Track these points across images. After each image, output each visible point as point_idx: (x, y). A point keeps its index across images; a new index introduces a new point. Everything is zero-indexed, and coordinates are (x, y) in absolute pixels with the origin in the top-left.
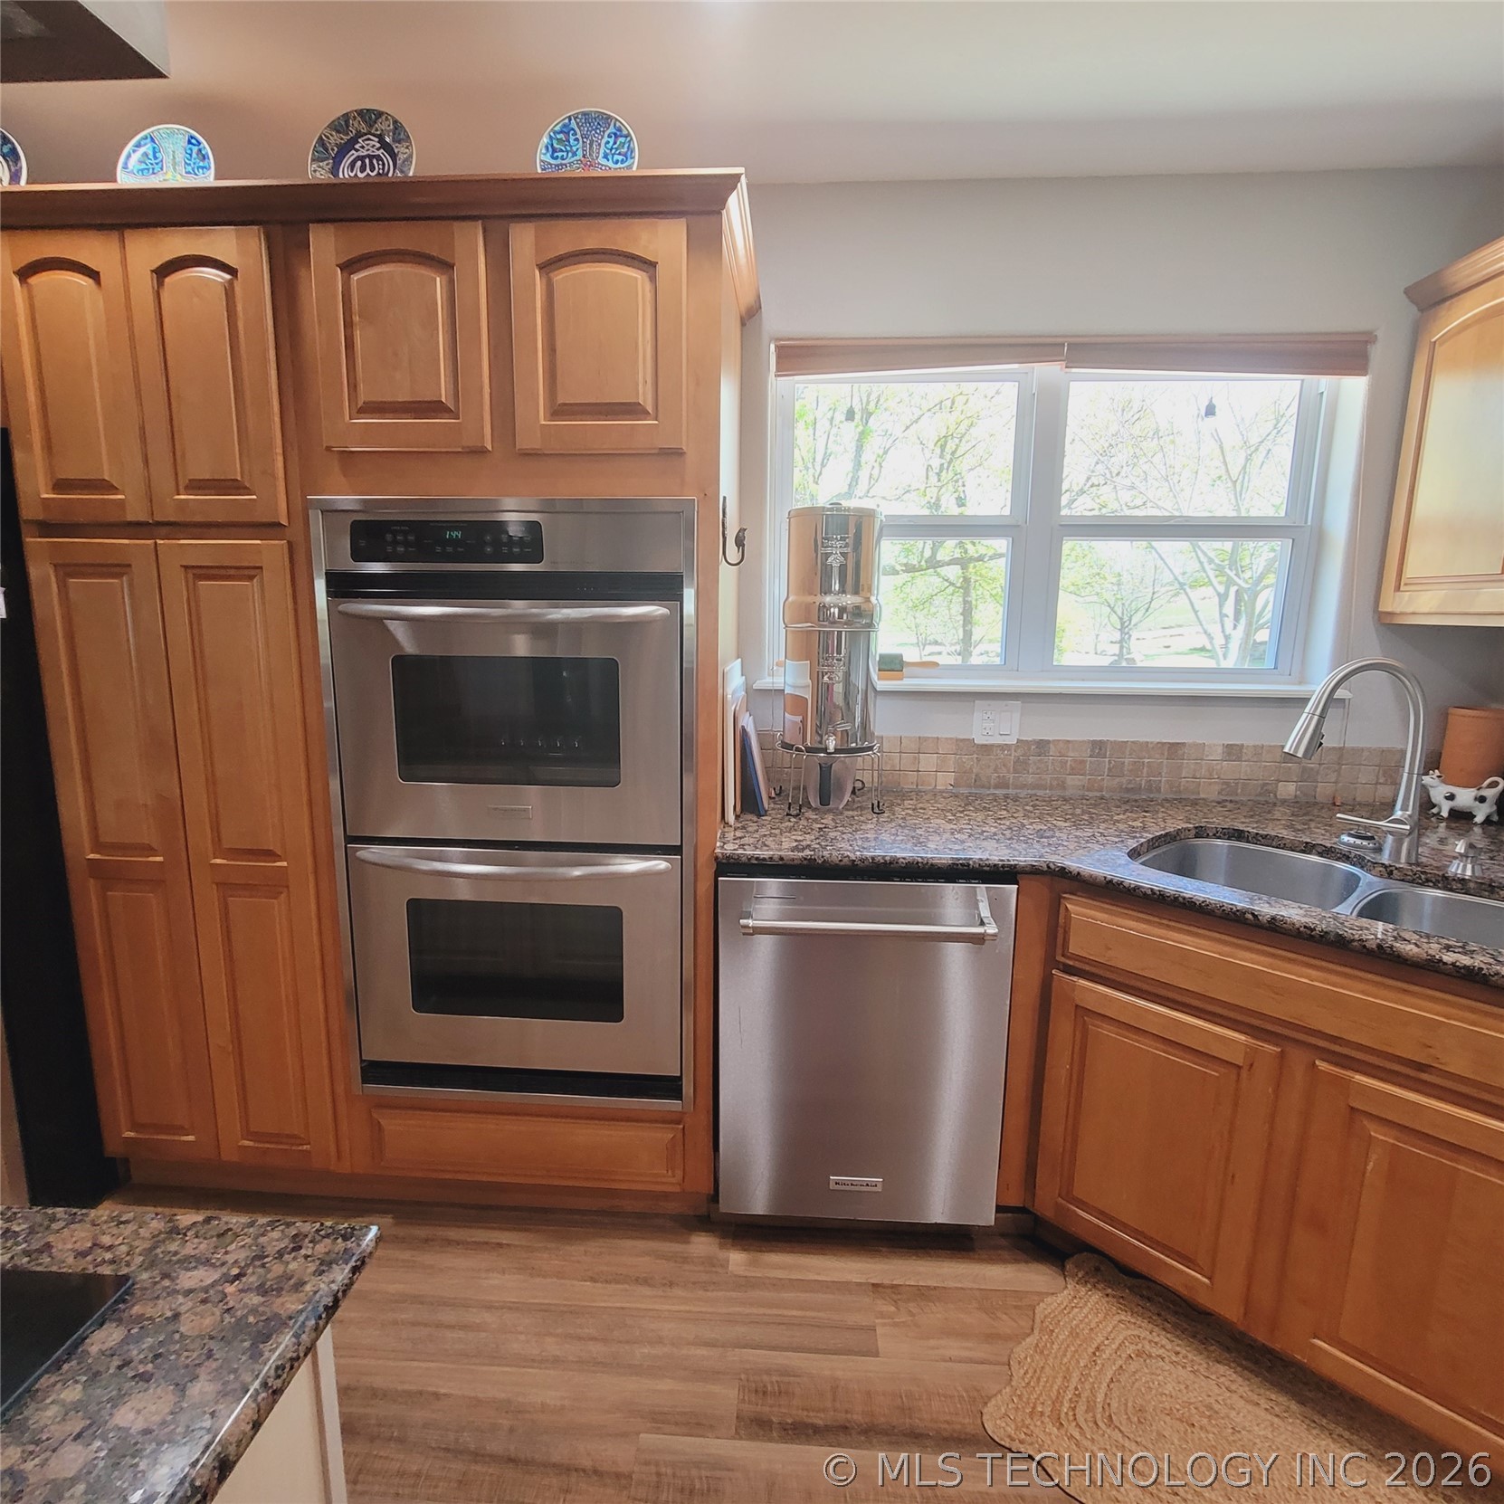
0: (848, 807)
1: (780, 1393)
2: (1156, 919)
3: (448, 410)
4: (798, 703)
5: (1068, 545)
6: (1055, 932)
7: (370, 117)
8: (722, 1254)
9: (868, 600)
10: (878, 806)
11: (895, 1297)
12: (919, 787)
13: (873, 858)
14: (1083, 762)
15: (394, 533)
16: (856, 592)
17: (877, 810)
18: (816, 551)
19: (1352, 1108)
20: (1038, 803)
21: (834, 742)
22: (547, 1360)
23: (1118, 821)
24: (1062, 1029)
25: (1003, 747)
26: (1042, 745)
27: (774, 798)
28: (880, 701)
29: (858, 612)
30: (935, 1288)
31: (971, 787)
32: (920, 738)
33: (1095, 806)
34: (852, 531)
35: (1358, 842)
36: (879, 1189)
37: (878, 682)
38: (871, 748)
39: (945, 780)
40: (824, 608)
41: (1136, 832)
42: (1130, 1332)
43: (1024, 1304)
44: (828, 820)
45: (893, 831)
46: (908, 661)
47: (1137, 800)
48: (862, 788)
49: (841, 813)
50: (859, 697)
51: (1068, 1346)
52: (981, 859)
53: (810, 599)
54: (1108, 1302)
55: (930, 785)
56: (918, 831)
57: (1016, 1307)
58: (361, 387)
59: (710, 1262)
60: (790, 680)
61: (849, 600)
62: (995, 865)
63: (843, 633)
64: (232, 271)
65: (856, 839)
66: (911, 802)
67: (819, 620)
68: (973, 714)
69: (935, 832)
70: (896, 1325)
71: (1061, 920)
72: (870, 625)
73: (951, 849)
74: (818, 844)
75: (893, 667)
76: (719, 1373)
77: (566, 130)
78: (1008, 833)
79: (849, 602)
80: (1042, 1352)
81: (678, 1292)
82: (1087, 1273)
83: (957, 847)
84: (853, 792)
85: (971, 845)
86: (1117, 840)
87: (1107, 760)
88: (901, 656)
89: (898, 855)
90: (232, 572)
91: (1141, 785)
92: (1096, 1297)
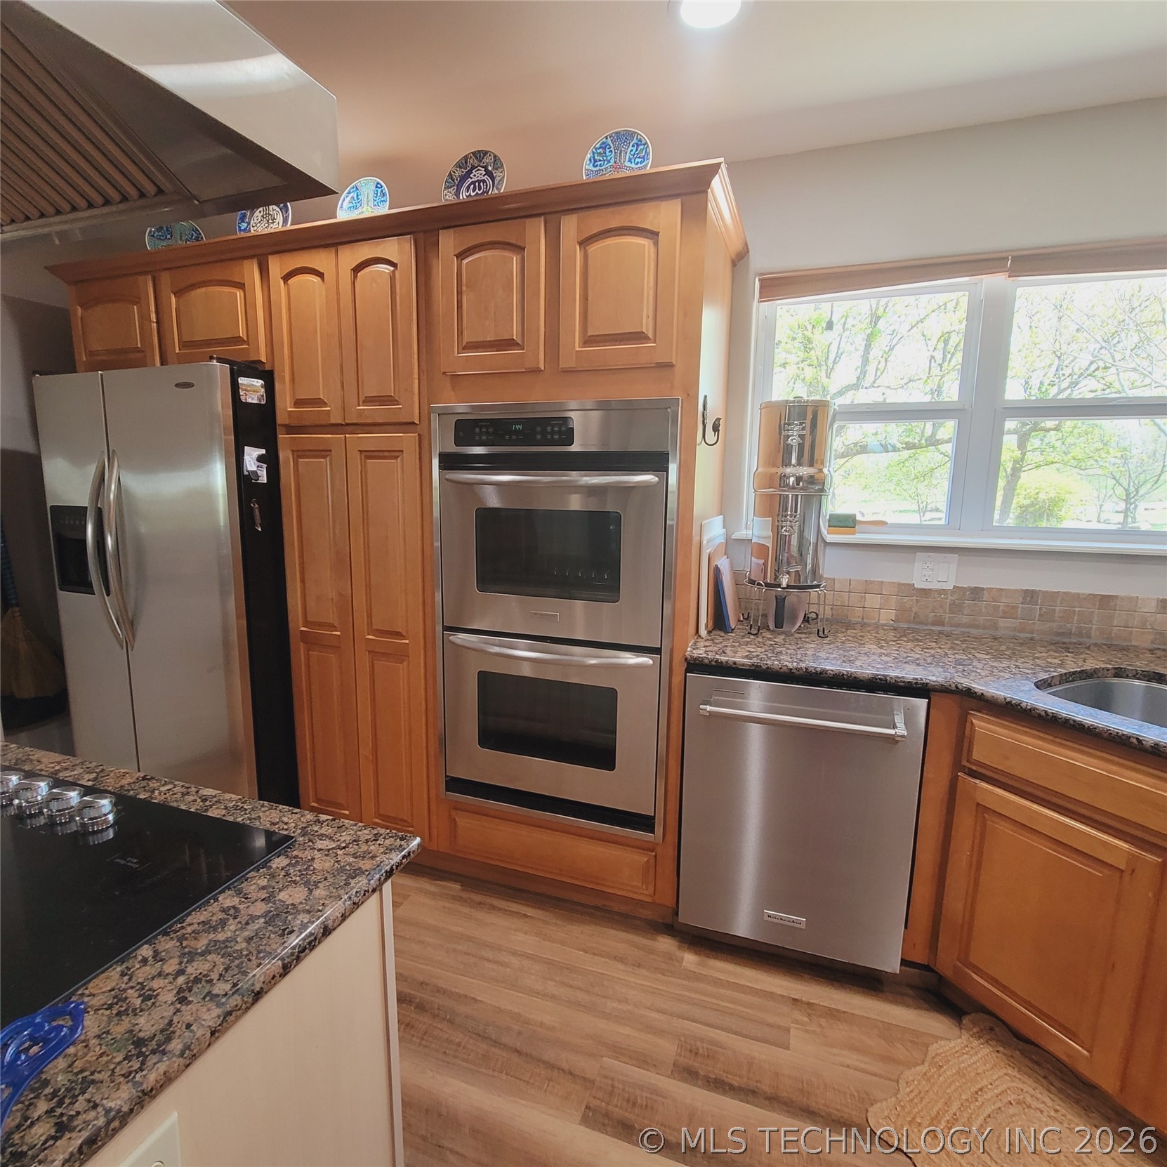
0: (799, 631)
1: (708, 1056)
2: (1050, 738)
3: (517, 344)
4: (761, 550)
5: (1008, 425)
6: (963, 741)
7: (480, 155)
8: (679, 953)
9: (821, 471)
10: (824, 632)
11: (809, 1011)
12: (865, 620)
13: (806, 669)
14: (1014, 608)
15: (481, 427)
16: (811, 464)
17: (822, 635)
18: (780, 433)
20: (968, 638)
21: (787, 580)
22: (548, 996)
23: (1038, 658)
24: (965, 822)
25: (940, 592)
26: (976, 592)
27: (742, 621)
28: (829, 550)
29: (812, 480)
30: (844, 1012)
31: (910, 623)
32: (866, 581)
33: (1021, 644)
34: (810, 416)
36: (803, 926)
37: (828, 536)
38: (818, 586)
39: (887, 616)
40: (784, 477)
41: (1051, 667)
42: (1014, 1084)
43: (920, 1042)
44: (780, 639)
45: (830, 651)
46: (860, 519)
47: (1063, 643)
48: (816, 619)
49: (792, 635)
50: (811, 548)
51: (953, 1081)
52: (897, 677)
53: (774, 470)
54: (997, 1057)
55: (875, 619)
56: (851, 653)
57: (911, 1042)
58: (465, 332)
59: (669, 957)
60: (756, 532)
61: (805, 471)
62: (909, 682)
63: (800, 496)
64: (394, 265)
65: (797, 654)
66: (854, 631)
67: (780, 486)
68: (914, 562)
69: (866, 654)
70: (807, 1031)
71: (967, 732)
72: (822, 490)
73: (874, 667)
74: (766, 655)
75: (847, 524)
76: (664, 1031)
77: (604, 146)
78: (929, 660)
79: (805, 473)
80: (929, 1080)
81: (643, 972)
82: (981, 1030)
83: (879, 666)
84: (806, 620)
85: (893, 665)
86: (1029, 672)
87: (1038, 607)
88: (855, 515)
89: (827, 668)
90: (386, 454)
91: (1071, 630)
92: (986, 1050)
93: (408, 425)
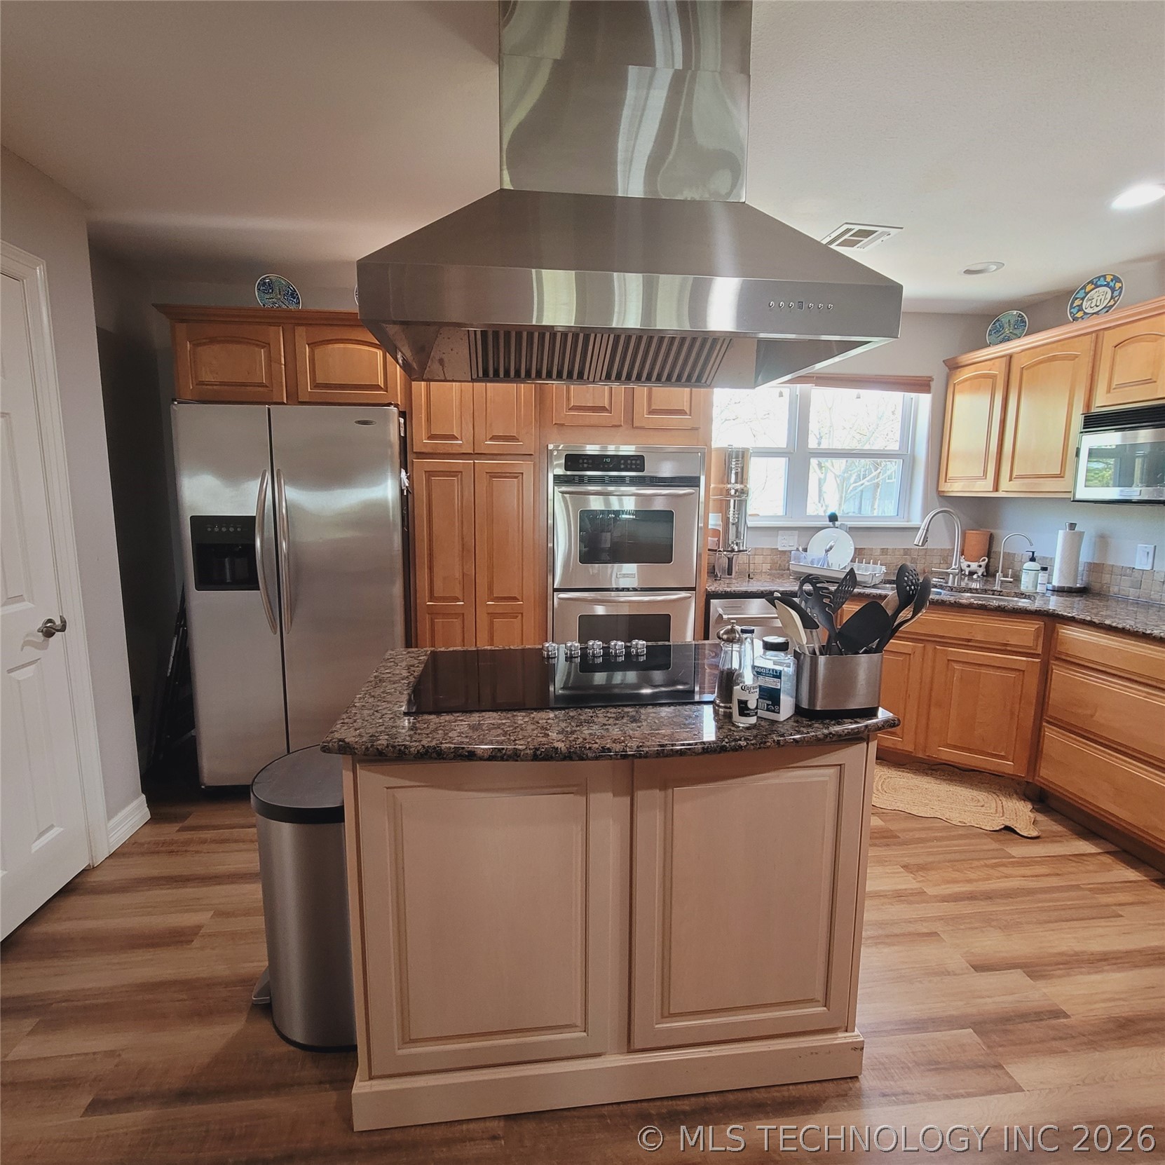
5: (812, 462)
9: (746, 486)
15: (583, 459)
16: (742, 483)
19: (948, 660)
21: (736, 547)
29: (742, 491)
31: (777, 570)
32: (759, 548)
34: (740, 456)
35: (939, 580)
38: (747, 551)
39: (766, 567)
40: (728, 490)
53: (722, 486)
58: (572, 402)
61: (739, 486)
63: (736, 501)
67: (726, 495)
68: (778, 537)
72: (747, 497)
90: (508, 475)
93: (526, 456)
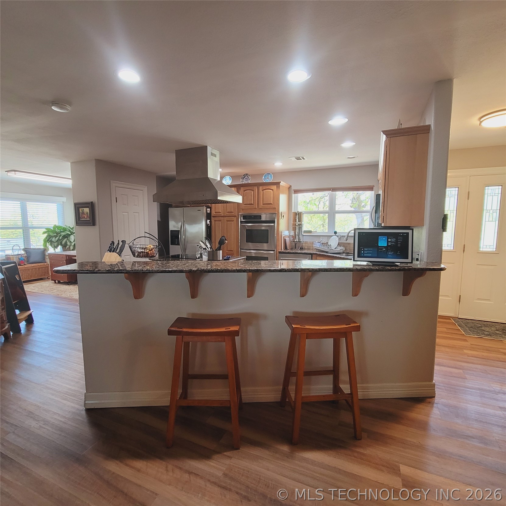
3: (253, 204)
4: (293, 236)
5: (336, 215)
7: (247, 174)
16: (300, 222)
21: (296, 241)
29: (300, 224)
34: (300, 214)
37: (304, 234)
38: (301, 242)
44: (295, 250)
53: (294, 223)
58: (245, 202)
60: (291, 233)
67: (295, 226)
68: (320, 238)
72: (302, 226)
77: (266, 175)
84: (301, 248)
88: (312, 231)
90: (231, 221)
93: (235, 216)
